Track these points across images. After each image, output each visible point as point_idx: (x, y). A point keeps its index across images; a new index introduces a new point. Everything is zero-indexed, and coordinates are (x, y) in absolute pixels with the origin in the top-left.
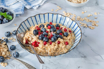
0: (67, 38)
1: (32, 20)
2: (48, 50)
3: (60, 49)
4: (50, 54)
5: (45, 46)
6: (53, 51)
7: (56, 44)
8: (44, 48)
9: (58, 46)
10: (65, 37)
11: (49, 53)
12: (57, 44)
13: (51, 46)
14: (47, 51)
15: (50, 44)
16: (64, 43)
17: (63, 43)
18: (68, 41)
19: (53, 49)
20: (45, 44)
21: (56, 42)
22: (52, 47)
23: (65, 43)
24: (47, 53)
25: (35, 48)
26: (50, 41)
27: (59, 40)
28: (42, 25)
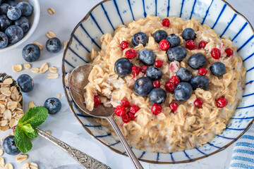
0: (221, 84)
1: (106, 13)
2: (166, 130)
3: (201, 125)
4: (172, 144)
5: (156, 118)
6: (184, 135)
7: (191, 111)
8: (153, 124)
9: (198, 115)
10: (216, 81)
11: (170, 140)
12: (193, 107)
13: (175, 117)
14: (162, 133)
15: (173, 111)
16: (213, 104)
17: (211, 105)
18: (226, 92)
19: (182, 128)
20: (156, 113)
21: (191, 101)
22: (179, 120)
23: (217, 101)
24: (165, 139)
25: (125, 124)
26: (171, 98)
27: (200, 96)
28: (140, 36)
